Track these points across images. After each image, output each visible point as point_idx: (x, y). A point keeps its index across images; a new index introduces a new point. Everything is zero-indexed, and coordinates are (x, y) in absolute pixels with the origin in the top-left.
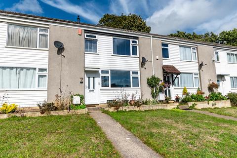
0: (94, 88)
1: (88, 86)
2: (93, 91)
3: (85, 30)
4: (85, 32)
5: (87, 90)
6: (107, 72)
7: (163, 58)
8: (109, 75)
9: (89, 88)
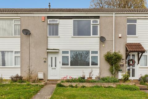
0: (56, 66)
1: (50, 64)
2: (55, 69)
3: (48, 17)
4: (48, 18)
5: (50, 68)
6: (67, 52)
7: (128, 36)
8: (69, 55)
9: (52, 66)
